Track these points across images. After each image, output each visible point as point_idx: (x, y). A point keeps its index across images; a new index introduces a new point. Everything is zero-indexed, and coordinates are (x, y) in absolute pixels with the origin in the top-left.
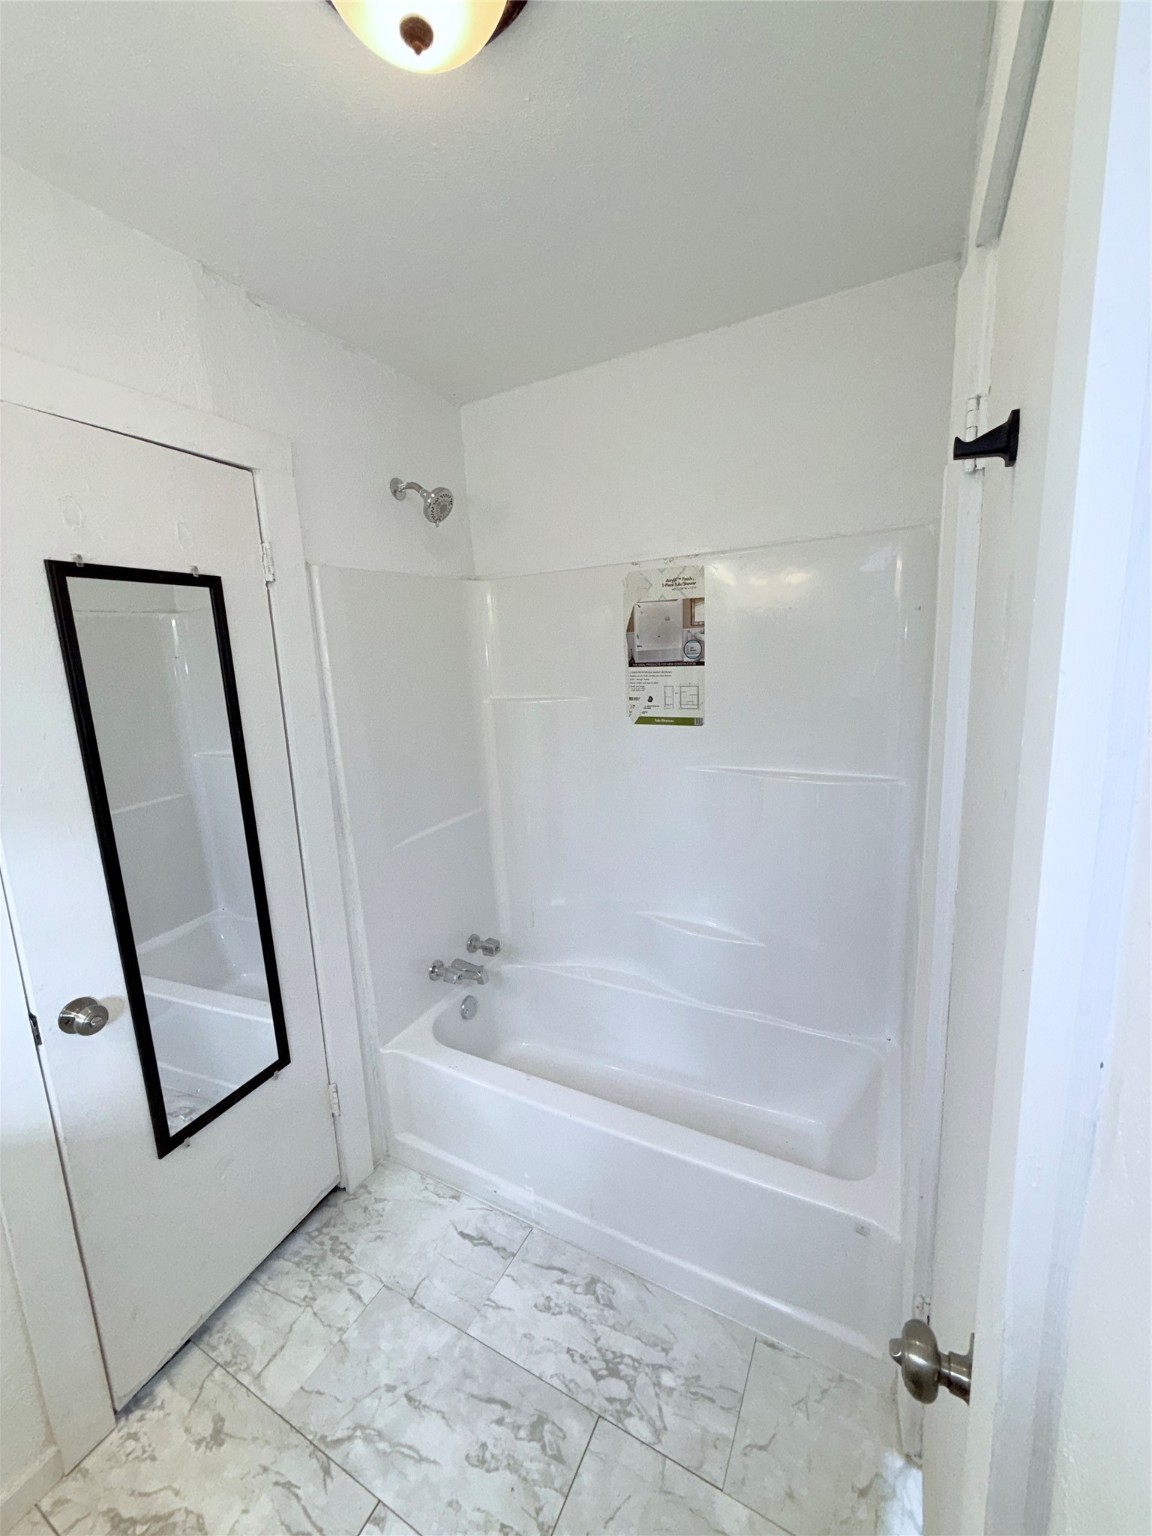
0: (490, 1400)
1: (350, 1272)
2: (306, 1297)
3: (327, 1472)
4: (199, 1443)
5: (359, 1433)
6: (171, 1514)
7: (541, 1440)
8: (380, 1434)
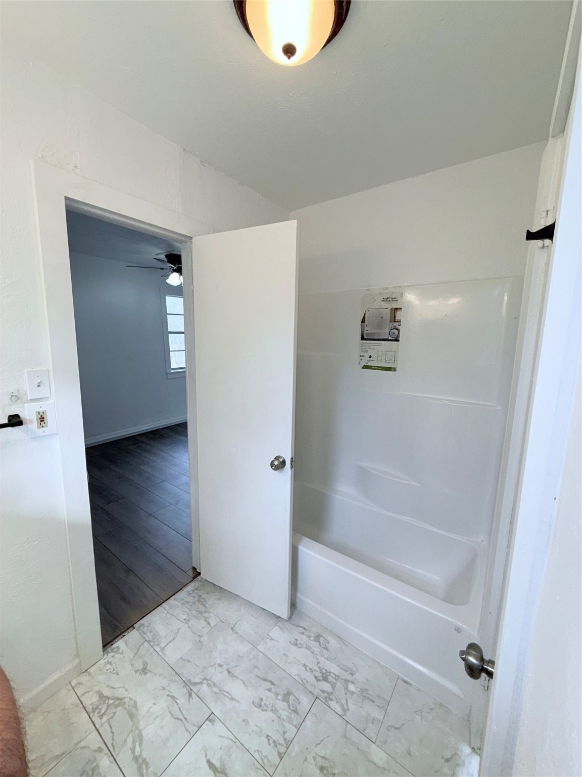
0: (265, 680)
1: (206, 612)
2: (185, 619)
3: (190, 695)
4: (136, 671)
5: (205, 682)
6: (124, 698)
7: (288, 702)
8: (214, 684)
